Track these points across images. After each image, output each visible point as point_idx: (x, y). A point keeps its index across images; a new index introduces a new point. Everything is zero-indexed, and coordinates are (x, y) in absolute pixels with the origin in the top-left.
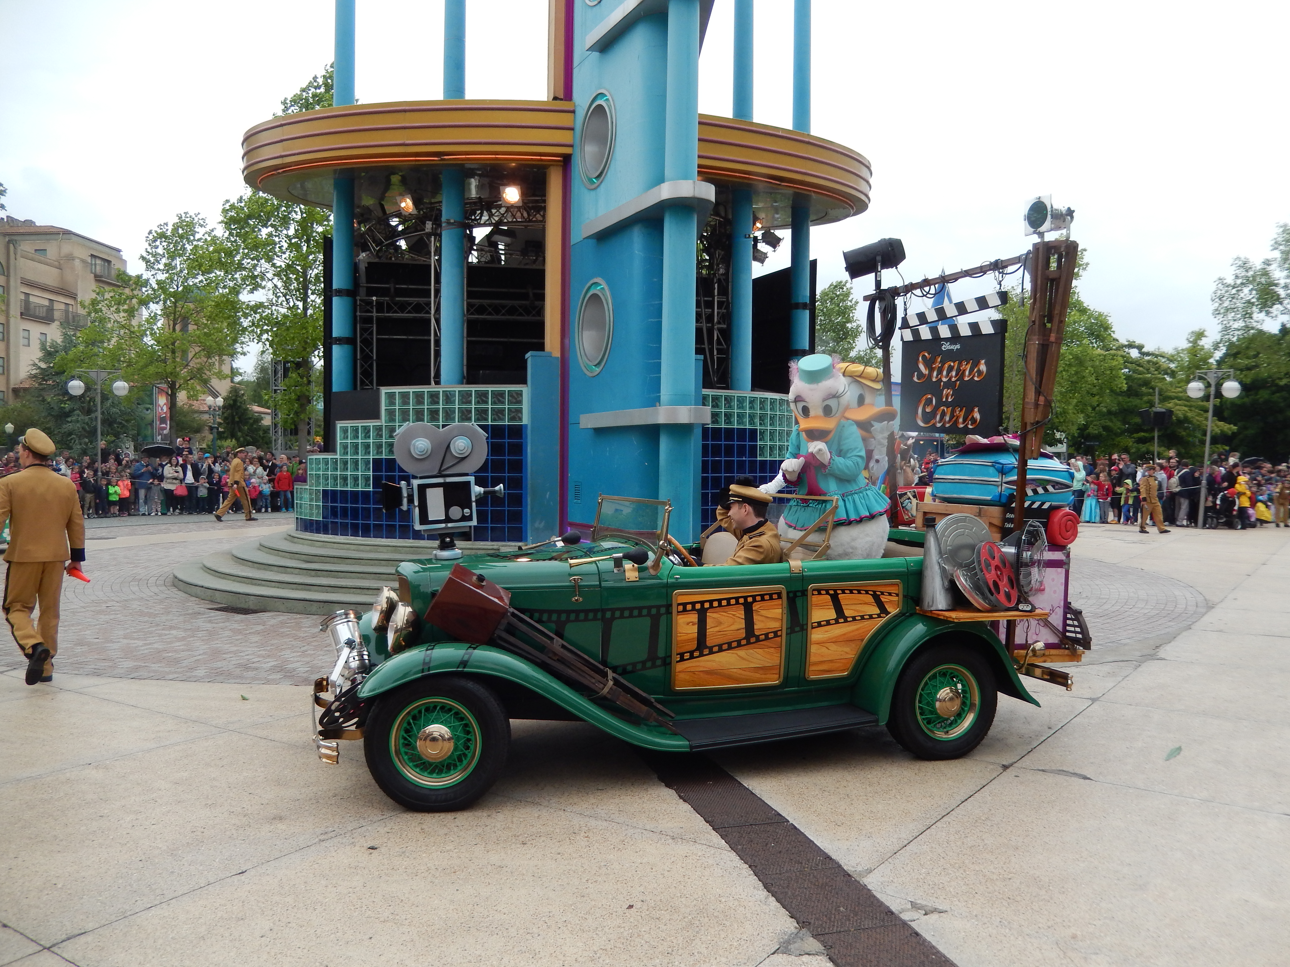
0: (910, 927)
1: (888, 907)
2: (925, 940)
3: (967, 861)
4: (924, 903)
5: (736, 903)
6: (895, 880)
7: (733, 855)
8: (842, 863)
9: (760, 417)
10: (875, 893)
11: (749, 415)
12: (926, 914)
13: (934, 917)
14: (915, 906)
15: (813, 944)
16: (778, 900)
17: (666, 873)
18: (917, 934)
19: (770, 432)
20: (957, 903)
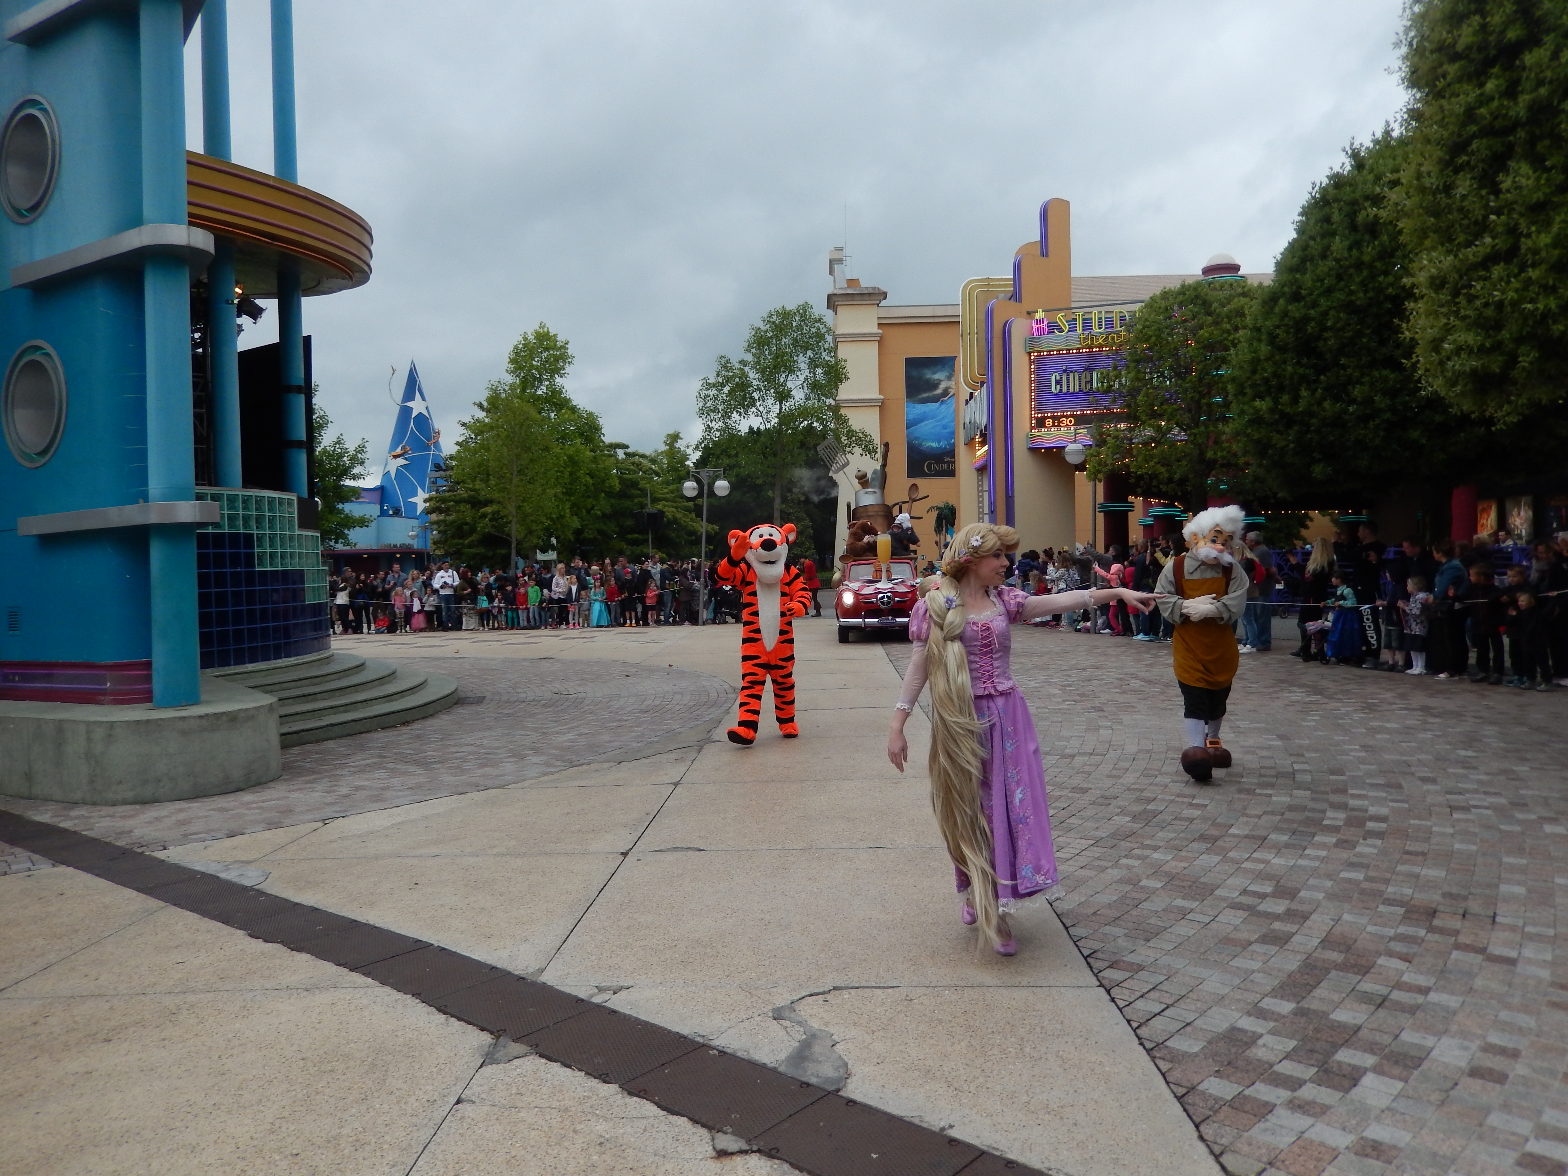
0: (605, 1007)
1: (576, 997)
2: (625, 1015)
3: (630, 940)
4: (608, 984)
5: (416, 1033)
6: (571, 972)
7: (387, 989)
8: (510, 968)
9: (257, 520)
10: (557, 987)
11: (243, 517)
12: (614, 993)
13: (623, 994)
14: (600, 989)
15: (518, 1048)
16: (460, 1019)
17: (318, 1026)
18: (615, 1012)
19: (270, 537)
20: (638, 977)
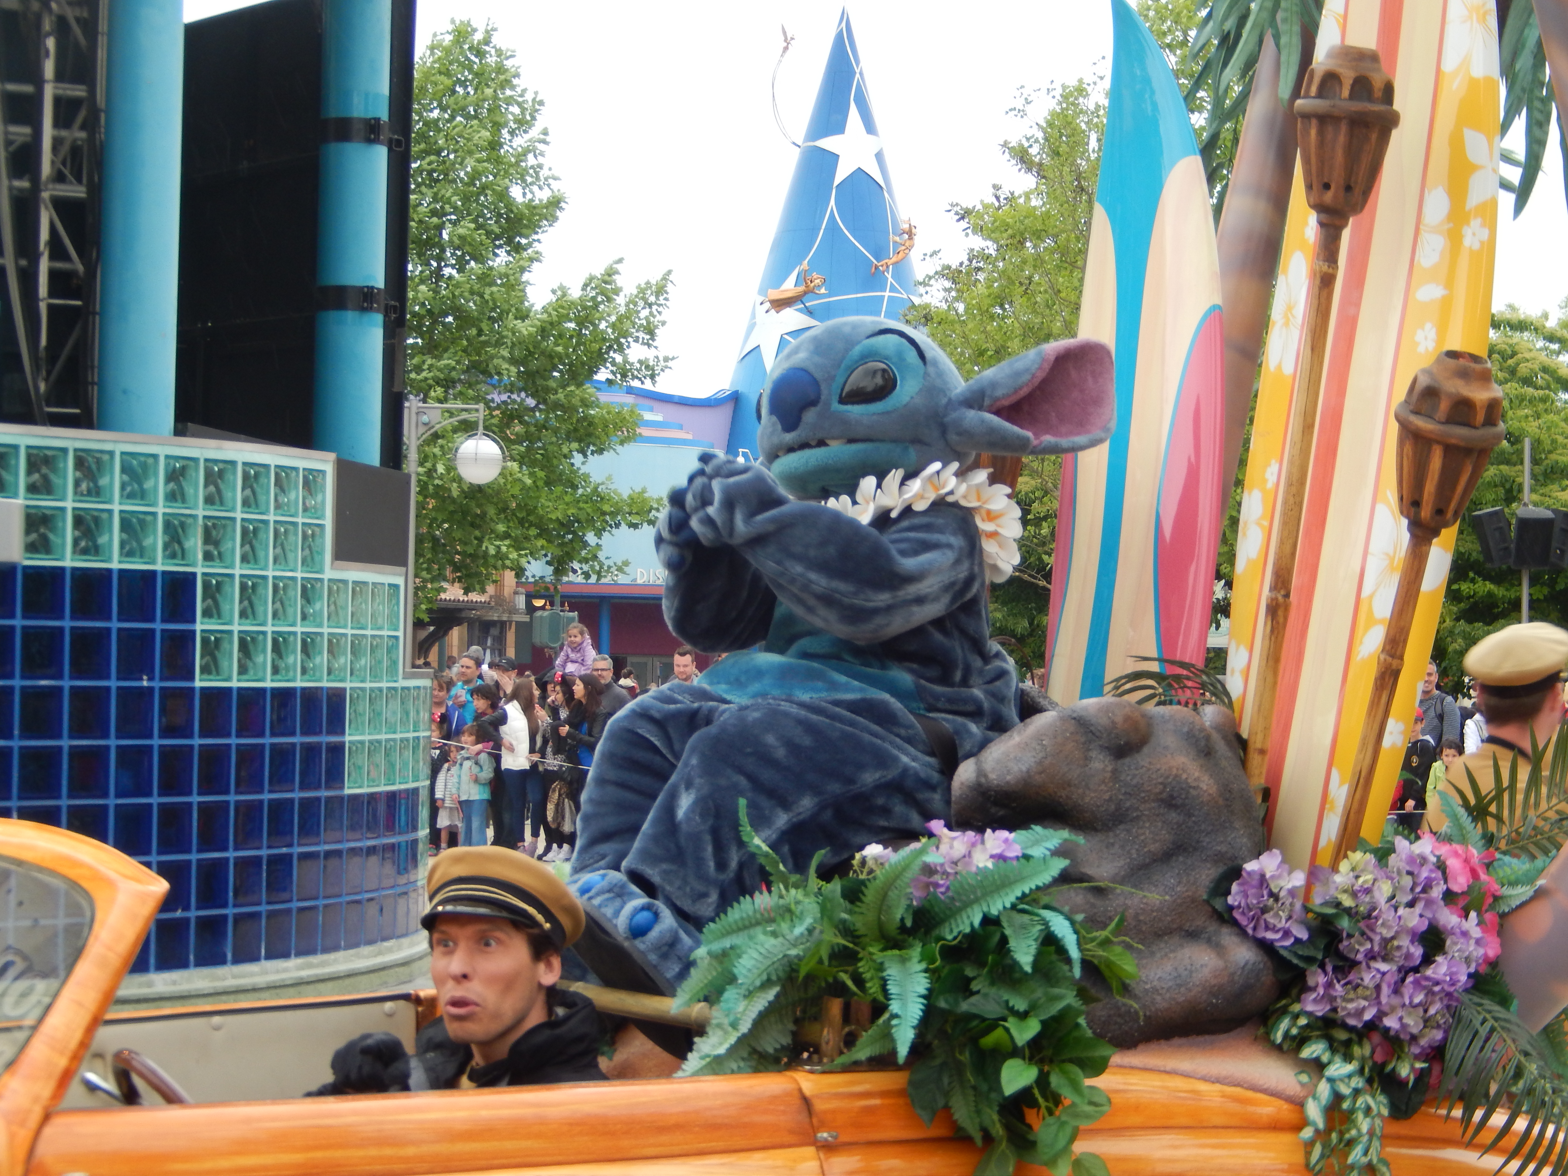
9: (207, 532)
11: (168, 525)
19: (243, 587)
